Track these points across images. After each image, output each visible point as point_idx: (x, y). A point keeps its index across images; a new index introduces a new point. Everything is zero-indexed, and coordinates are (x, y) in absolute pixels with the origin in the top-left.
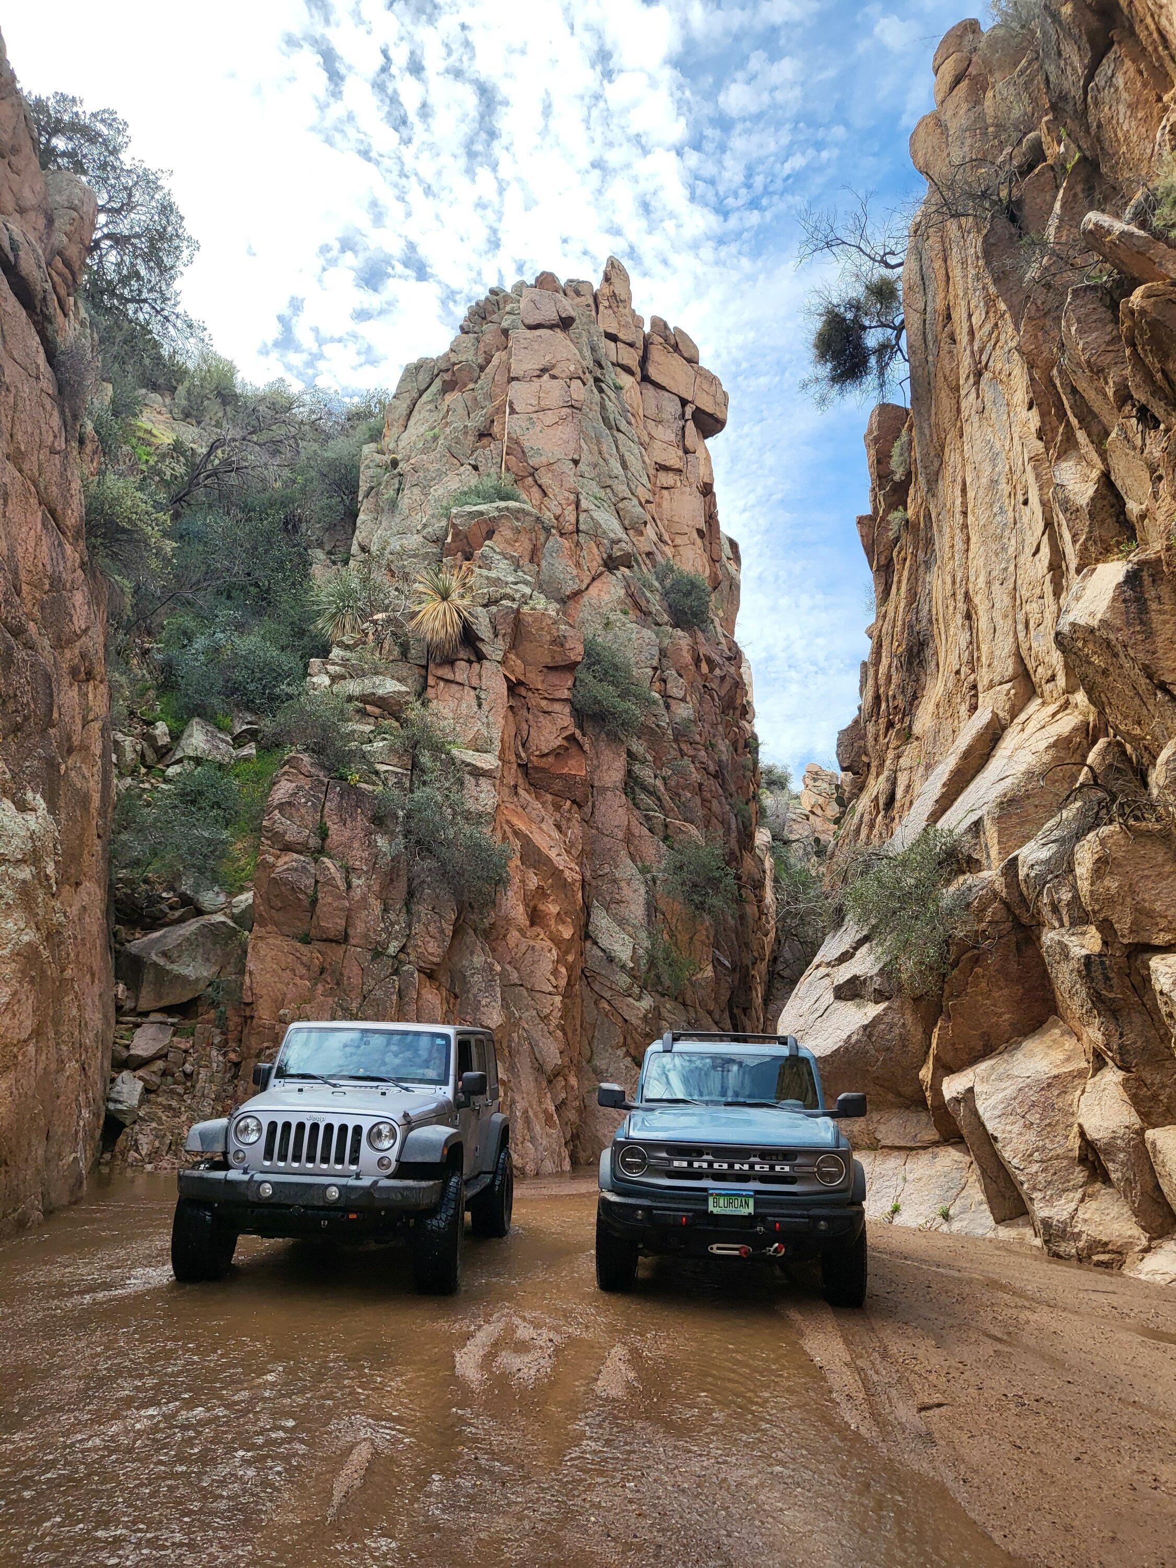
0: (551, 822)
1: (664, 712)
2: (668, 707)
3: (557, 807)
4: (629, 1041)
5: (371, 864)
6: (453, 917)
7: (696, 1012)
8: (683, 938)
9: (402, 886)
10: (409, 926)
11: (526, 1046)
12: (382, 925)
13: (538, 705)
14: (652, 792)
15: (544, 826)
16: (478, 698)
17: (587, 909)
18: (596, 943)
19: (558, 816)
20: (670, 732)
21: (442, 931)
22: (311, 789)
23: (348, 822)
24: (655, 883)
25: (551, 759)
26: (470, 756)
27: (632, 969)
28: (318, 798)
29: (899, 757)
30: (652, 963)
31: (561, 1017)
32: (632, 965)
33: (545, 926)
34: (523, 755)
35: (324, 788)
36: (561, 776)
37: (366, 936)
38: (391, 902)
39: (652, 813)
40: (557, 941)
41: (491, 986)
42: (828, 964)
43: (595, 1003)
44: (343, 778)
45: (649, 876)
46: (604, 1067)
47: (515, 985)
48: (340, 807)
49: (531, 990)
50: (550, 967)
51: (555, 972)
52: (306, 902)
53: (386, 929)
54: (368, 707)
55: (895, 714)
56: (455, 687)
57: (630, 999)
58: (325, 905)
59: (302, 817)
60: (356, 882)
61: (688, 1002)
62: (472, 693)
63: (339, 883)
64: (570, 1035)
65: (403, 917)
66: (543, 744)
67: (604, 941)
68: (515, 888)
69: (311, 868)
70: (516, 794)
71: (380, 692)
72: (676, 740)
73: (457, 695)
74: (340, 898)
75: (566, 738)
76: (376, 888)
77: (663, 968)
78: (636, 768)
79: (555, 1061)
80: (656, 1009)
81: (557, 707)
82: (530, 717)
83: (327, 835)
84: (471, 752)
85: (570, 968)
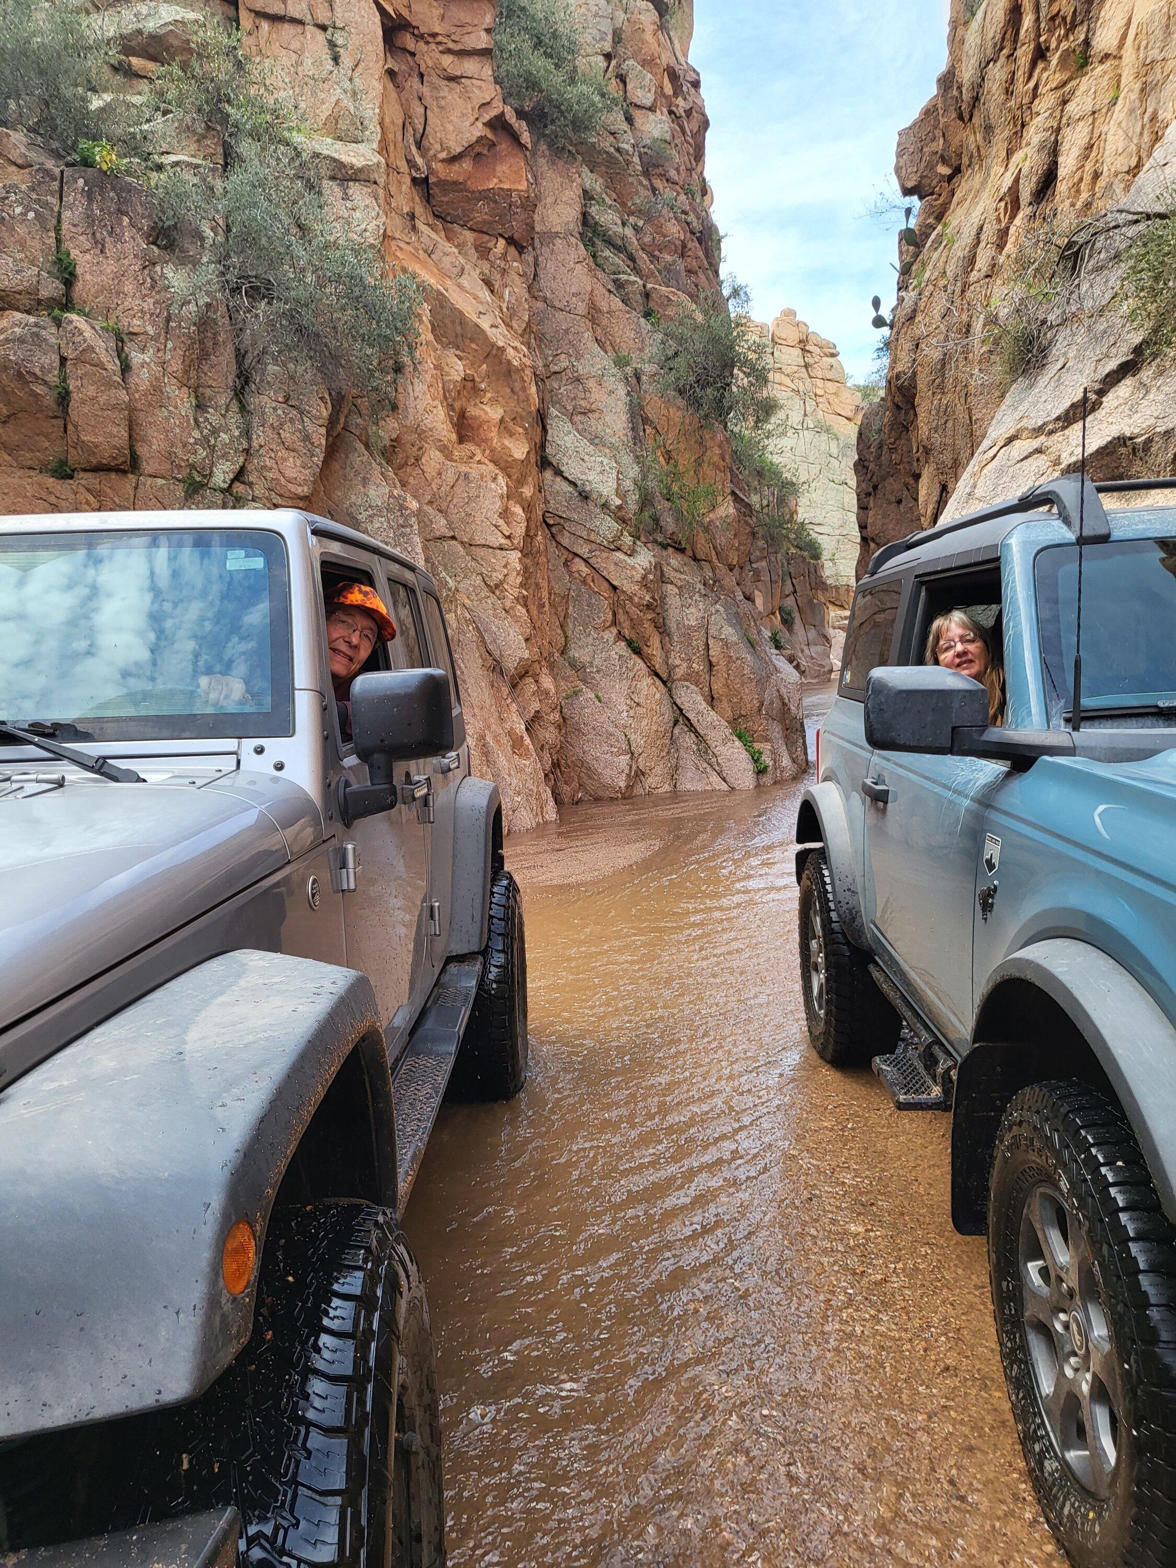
0: (475, 274)
1: (625, 126)
2: (629, 120)
3: (483, 252)
4: (621, 617)
5: (161, 321)
6: (325, 414)
7: (713, 569)
8: (685, 460)
9: (225, 358)
10: (247, 433)
11: (471, 634)
12: (196, 434)
13: (437, 67)
14: (620, 248)
15: (464, 281)
16: (332, 44)
17: (542, 418)
18: (559, 473)
19: (486, 266)
20: (636, 159)
21: (307, 438)
22: (33, 189)
23: (108, 245)
24: (638, 379)
25: (467, 165)
26: (329, 147)
27: (620, 508)
28: (46, 205)
29: (1065, 102)
30: (646, 501)
31: (522, 585)
32: (618, 502)
33: (482, 442)
34: (420, 161)
35: (55, 185)
36: (486, 196)
37: (170, 456)
38: (208, 392)
39: (623, 277)
40: (503, 464)
41: (403, 535)
42: (1038, 431)
43: (566, 564)
44: (87, 163)
45: (629, 370)
46: (586, 659)
47: (441, 538)
48: (90, 219)
49: (469, 545)
50: (498, 505)
51: (505, 514)
52: (49, 399)
53: (204, 441)
54: (134, 60)
55: (1051, 31)
56: (288, 30)
57: (619, 554)
58: (83, 402)
59: (23, 246)
60: (136, 358)
61: (700, 555)
62: (320, 36)
63: (104, 357)
64: (535, 612)
65: (234, 418)
66: (453, 137)
67: (572, 469)
68: (428, 378)
69: (50, 334)
70: (414, 228)
71: (151, 26)
72: (646, 173)
73: (296, 45)
74: (110, 385)
75: (490, 124)
76: (176, 366)
77: (662, 505)
78: (593, 210)
79: (519, 654)
80: (658, 566)
81: (470, 66)
82: (426, 90)
83: (72, 274)
84: (329, 141)
85: (528, 508)
